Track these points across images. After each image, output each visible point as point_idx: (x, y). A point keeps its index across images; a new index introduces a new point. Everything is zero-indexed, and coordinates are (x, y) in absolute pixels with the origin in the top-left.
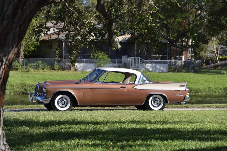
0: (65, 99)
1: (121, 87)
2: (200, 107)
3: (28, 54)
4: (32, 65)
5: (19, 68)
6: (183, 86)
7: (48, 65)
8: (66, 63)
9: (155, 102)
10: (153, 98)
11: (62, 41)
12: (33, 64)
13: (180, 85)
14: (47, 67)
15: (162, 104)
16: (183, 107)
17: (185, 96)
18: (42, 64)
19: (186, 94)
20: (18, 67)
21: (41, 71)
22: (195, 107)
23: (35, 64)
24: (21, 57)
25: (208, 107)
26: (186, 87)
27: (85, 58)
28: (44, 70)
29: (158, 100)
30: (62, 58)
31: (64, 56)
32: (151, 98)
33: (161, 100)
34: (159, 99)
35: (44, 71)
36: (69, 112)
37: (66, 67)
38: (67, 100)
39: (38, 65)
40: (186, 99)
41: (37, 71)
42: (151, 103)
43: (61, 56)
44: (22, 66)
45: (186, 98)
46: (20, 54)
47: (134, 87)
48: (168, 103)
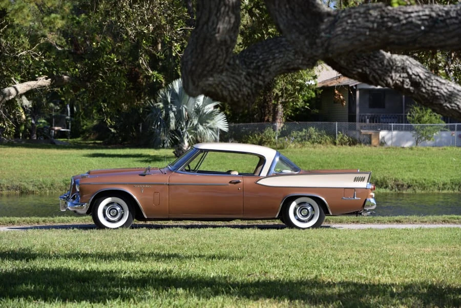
0: (119, 205)
1: (230, 182)
2: (426, 222)
3: (293, 114)
4: (298, 135)
5: (272, 141)
6: (362, 179)
7: (327, 135)
8: (362, 131)
9: (303, 211)
10: (299, 204)
11: (355, 88)
12: (300, 133)
13: (355, 178)
14: (327, 139)
15: (317, 216)
16: (390, 222)
17: (366, 200)
18: (317, 133)
19: (368, 195)
20: (271, 138)
21: (308, 147)
22: (416, 221)
23: (304, 134)
24: (278, 121)
25: (444, 221)
26: (368, 181)
27: (401, 121)
28: (315, 145)
29: (309, 208)
30: (356, 122)
31: (357, 118)
32: (294, 205)
33: (315, 208)
34: (310, 205)
35: (314, 148)
36: (128, 231)
37: (362, 138)
38: (122, 208)
39: (308, 134)
40: (369, 206)
41: (300, 147)
42: (295, 214)
43: (352, 118)
44: (279, 137)
45: (367, 204)
46: (277, 115)
47: (257, 181)
48: (329, 213)
